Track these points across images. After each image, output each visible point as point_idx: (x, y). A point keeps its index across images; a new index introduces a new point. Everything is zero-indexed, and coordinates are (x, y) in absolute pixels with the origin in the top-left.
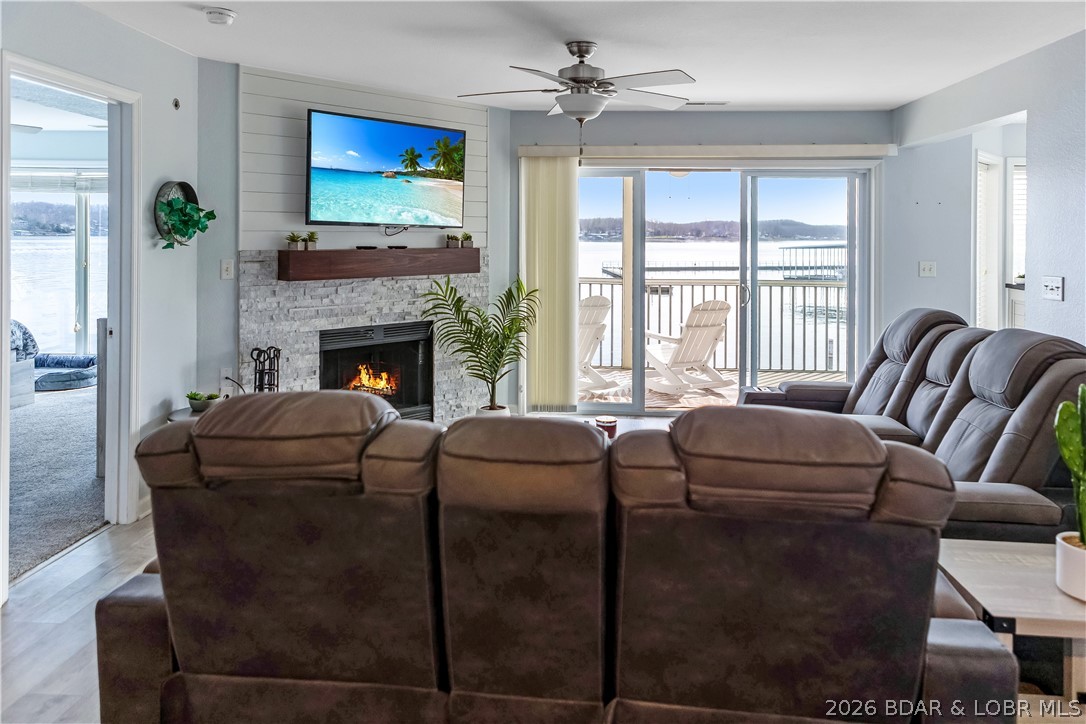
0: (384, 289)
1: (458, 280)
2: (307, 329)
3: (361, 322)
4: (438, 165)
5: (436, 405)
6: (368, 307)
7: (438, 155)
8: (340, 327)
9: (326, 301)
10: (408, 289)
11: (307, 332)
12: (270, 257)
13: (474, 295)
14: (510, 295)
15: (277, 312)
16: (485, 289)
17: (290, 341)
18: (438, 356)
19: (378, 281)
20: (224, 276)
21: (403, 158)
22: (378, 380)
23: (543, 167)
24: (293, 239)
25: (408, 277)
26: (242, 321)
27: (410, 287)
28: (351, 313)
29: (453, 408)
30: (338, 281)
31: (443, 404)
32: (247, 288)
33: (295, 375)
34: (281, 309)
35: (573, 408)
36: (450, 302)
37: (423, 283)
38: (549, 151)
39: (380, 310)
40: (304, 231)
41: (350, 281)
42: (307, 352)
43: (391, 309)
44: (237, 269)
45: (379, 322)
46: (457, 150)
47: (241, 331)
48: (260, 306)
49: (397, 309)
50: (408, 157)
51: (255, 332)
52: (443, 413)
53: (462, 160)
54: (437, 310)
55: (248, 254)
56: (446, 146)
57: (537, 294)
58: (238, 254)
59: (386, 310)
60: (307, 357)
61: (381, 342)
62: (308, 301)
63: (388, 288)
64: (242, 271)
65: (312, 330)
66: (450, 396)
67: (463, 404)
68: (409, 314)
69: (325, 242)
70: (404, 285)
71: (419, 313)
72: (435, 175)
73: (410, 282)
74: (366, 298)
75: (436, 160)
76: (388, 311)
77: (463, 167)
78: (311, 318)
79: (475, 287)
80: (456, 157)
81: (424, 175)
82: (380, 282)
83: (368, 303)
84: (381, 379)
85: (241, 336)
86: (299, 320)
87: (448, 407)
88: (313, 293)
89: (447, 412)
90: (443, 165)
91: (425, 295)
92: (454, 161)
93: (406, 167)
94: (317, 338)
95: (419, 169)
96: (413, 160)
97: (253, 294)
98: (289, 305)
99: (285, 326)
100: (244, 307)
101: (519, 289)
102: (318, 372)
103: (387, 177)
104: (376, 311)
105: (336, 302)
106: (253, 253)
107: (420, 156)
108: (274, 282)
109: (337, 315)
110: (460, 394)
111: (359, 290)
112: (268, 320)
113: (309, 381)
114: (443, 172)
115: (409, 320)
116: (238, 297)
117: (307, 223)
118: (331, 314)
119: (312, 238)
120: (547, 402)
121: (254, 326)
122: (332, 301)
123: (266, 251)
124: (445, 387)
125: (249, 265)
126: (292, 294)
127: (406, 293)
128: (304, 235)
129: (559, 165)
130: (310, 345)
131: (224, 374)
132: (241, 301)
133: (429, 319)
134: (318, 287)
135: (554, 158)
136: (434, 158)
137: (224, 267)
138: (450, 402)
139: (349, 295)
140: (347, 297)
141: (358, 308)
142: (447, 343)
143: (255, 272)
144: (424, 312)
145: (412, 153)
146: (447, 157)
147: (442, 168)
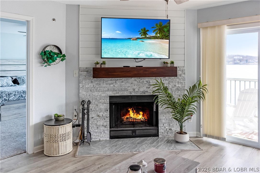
0: (136, 82)
1: (170, 80)
2: (104, 95)
3: (126, 94)
4: (156, 34)
5: (159, 128)
6: (129, 88)
7: (157, 30)
8: (117, 95)
9: (112, 85)
10: (146, 82)
11: (104, 96)
12: (90, 70)
13: (178, 86)
14: (194, 86)
15: (93, 88)
16: (183, 83)
17: (98, 99)
18: (160, 109)
19: (133, 79)
20: (75, 76)
21: (140, 32)
22: (138, 115)
23: (209, 31)
24: (97, 63)
25: (146, 78)
26: (80, 91)
27: (147, 82)
28: (122, 90)
29: (168, 130)
30: (116, 79)
31: (163, 128)
32: (82, 80)
33: (100, 111)
34: (94, 88)
35: (224, 139)
36: (162, 88)
37: (153, 80)
38: (211, 24)
39: (134, 90)
40: (101, 61)
41: (121, 78)
42: (104, 103)
43: (139, 90)
44: (79, 73)
45: (133, 94)
46: (166, 27)
47: (80, 94)
48: (87, 86)
49: (142, 90)
50: (143, 32)
51: (85, 95)
52: (163, 131)
53: (169, 31)
54: (160, 91)
55: (82, 68)
56: (161, 26)
57: (206, 87)
58: (79, 69)
59: (136, 90)
60: (105, 105)
61: (135, 101)
62: (105, 85)
63: (138, 82)
64: (80, 74)
65: (106, 95)
66: (166, 125)
67: (172, 129)
68: (147, 92)
69: (108, 65)
70: (145, 81)
71: (151, 92)
72: (155, 38)
73: (147, 80)
74: (128, 85)
75: (155, 32)
76: (138, 90)
77: (169, 34)
78: (106, 91)
79: (178, 82)
80: (165, 30)
81: (150, 38)
82: (134, 79)
83: (129, 87)
84: (140, 114)
85: (80, 96)
86: (101, 91)
87: (165, 129)
88: (106, 83)
89: (165, 131)
90: (159, 33)
91: (154, 85)
92: (164, 32)
93: (142, 35)
94: (109, 98)
95: (147, 36)
96: (145, 33)
97: (84, 82)
98: (97, 86)
99: (96, 94)
100: (81, 86)
101: (199, 84)
102: (109, 110)
103: (133, 40)
104: (132, 90)
105: (116, 86)
106: (84, 68)
107: (148, 31)
108: (92, 78)
109: (116, 91)
110: (171, 125)
111: (125, 82)
112: (89, 91)
113: (105, 113)
114: (159, 37)
115: (147, 94)
116: (79, 83)
117: (101, 58)
118: (114, 90)
119: (104, 63)
120: (212, 134)
121: (85, 93)
122: (114, 86)
123: (89, 68)
124: (164, 121)
125: (83, 72)
126: (98, 83)
127: (146, 84)
128: (101, 62)
129: (217, 29)
130: (106, 101)
131: (75, 108)
132: (80, 84)
133: (156, 94)
134: (109, 80)
135: (214, 27)
136: (154, 31)
137: (74, 73)
138: (166, 127)
139: (121, 84)
140: (120, 85)
141: (125, 88)
142: (163, 104)
143: (85, 75)
144: (154, 91)
145: (144, 30)
146: (161, 30)
147: (158, 35)
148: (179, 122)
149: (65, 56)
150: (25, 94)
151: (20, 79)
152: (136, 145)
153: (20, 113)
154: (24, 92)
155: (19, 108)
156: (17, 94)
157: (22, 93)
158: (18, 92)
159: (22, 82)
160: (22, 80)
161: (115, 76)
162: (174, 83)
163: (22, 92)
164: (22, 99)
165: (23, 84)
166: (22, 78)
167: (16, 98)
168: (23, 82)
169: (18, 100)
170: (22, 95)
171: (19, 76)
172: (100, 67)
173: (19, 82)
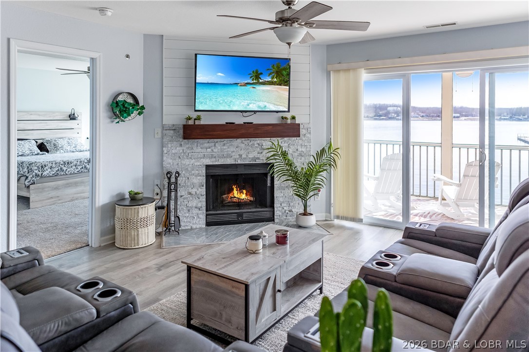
0: (243, 145)
1: (290, 141)
2: (199, 164)
3: (229, 161)
4: (273, 78)
5: (275, 209)
6: (234, 154)
7: (273, 73)
8: (217, 163)
9: (209, 150)
10: (257, 145)
11: (199, 165)
12: (178, 128)
13: (300, 150)
14: (323, 150)
15: (182, 154)
16: (308, 147)
17: (189, 169)
18: (276, 182)
19: (239, 140)
20: (156, 136)
21: (251, 76)
23: (342, 76)
24: (189, 119)
25: (258, 139)
26: (165, 158)
27: (259, 144)
28: (223, 157)
29: (287, 212)
30: (216, 140)
31: (280, 209)
32: (166, 143)
33: (192, 186)
34: (184, 153)
35: (361, 221)
36: (279, 153)
37: (266, 142)
38: (344, 66)
39: (240, 156)
40: (194, 115)
41: (223, 140)
42: (199, 175)
43: (247, 156)
44: (162, 133)
45: (239, 162)
46: (285, 69)
47: (164, 163)
48: (173, 151)
49: (251, 156)
50: (254, 75)
51: (170, 164)
52: (280, 214)
53: (289, 74)
54: (276, 157)
55: (167, 126)
56: (278, 67)
57: (338, 151)
58: (163, 126)
59: (244, 156)
60: (199, 178)
61: (242, 173)
62: (199, 150)
63: (246, 145)
64: (164, 134)
65: (201, 164)
66: (285, 205)
67: (293, 210)
68: (258, 158)
69: (205, 121)
70: (255, 143)
71: (264, 159)
72: (271, 83)
73: (259, 142)
74: (232, 149)
75: (271, 76)
76: (245, 157)
77: (289, 78)
78: (201, 158)
79: (301, 145)
80: (284, 73)
81: (264, 83)
82: (241, 141)
83: (234, 152)
84: (243, 193)
85: (164, 165)
86: (194, 159)
87: (283, 211)
88: (202, 146)
89: (283, 213)
90: (276, 78)
91: (268, 149)
92: (283, 75)
93: (253, 80)
94: (205, 168)
95: (261, 81)
96: (257, 76)
97: (169, 145)
98: (188, 151)
99: (187, 162)
100: (165, 152)
101: (329, 148)
102: (205, 185)
103: (241, 86)
104: (238, 157)
105: (214, 151)
106: (170, 126)
107: (261, 74)
108: (181, 140)
109: (215, 157)
110: (292, 204)
111: (228, 145)
112: (177, 158)
113: (200, 190)
114: (276, 82)
115: (258, 162)
116: (163, 147)
117: (196, 111)
118: (212, 157)
119: (199, 118)
120: (345, 215)
121: (170, 161)
122: (212, 150)
123: (176, 125)
124: (281, 200)
125: (168, 131)
126: (190, 146)
127: (257, 147)
128: (195, 117)
129: (351, 73)
130: (200, 172)
131: (156, 183)
132: (164, 149)
133: (271, 161)
134: (205, 143)
135: (347, 70)
136: (270, 74)
137: (156, 132)
138: (285, 208)
139: (222, 147)
140: (221, 149)
141: (227, 154)
142: (281, 175)
143: (171, 135)
144: (268, 158)
145: (257, 72)
146: (278, 73)
147: (275, 80)
148: (302, 199)
149: (144, 108)
150: (66, 166)
151: (49, 144)
152: (243, 232)
153: (58, 197)
154: (64, 162)
155: (57, 188)
156: (54, 165)
157: (62, 165)
158: (56, 164)
159: (53, 148)
160: (52, 145)
161: (214, 137)
162: (296, 147)
163: (62, 163)
164: (62, 173)
165: (55, 151)
166: (53, 142)
167: (54, 173)
168: (56, 149)
169: (55, 176)
170: (61, 168)
171: (47, 139)
172: (193, 124)
173: (48, 148)
